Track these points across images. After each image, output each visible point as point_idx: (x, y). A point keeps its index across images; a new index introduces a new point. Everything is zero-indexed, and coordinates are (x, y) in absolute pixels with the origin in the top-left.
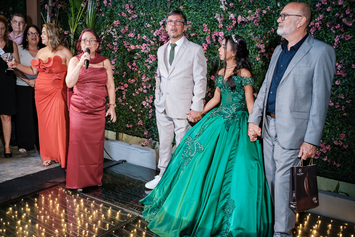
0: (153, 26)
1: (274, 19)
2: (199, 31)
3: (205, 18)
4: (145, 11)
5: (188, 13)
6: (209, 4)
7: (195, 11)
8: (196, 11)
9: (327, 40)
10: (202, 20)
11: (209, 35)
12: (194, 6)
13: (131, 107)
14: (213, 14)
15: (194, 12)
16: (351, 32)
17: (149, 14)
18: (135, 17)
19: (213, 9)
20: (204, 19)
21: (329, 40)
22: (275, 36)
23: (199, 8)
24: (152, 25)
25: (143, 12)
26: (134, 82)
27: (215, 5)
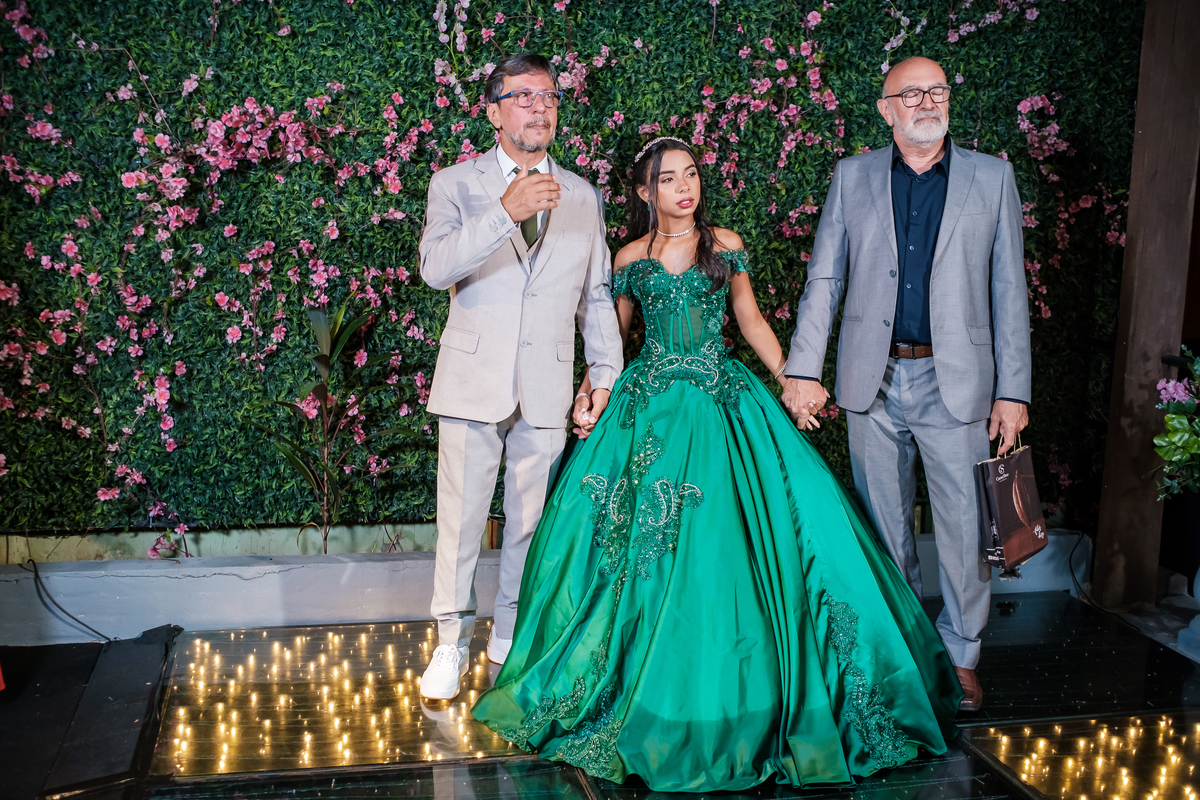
0: (142, 94)
1: (614, 83)
2: (350, 118)
3: (371, 74)
4: (91, 31)
5: (296, 52)
6: (381, 26)
7: (329, 45)
8: (335, 45)
9: (759, 144)
10: (360, 80)
11: (394, 130)
12: (324, 27)
13: (67, 423)
14: (403, 62)
15: (325, 48)
16: (812, 124)
17: (113, 46)
18: (46, 56)
19: (400, 44)
20: (369, 77)
21: (763, 145)
22: (619, 134)
23: (347, 35)
24: (139, 94)
25: (83, 35)
26: (68, 319)
27: (406, 29)
